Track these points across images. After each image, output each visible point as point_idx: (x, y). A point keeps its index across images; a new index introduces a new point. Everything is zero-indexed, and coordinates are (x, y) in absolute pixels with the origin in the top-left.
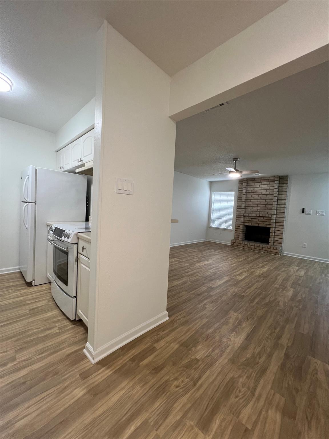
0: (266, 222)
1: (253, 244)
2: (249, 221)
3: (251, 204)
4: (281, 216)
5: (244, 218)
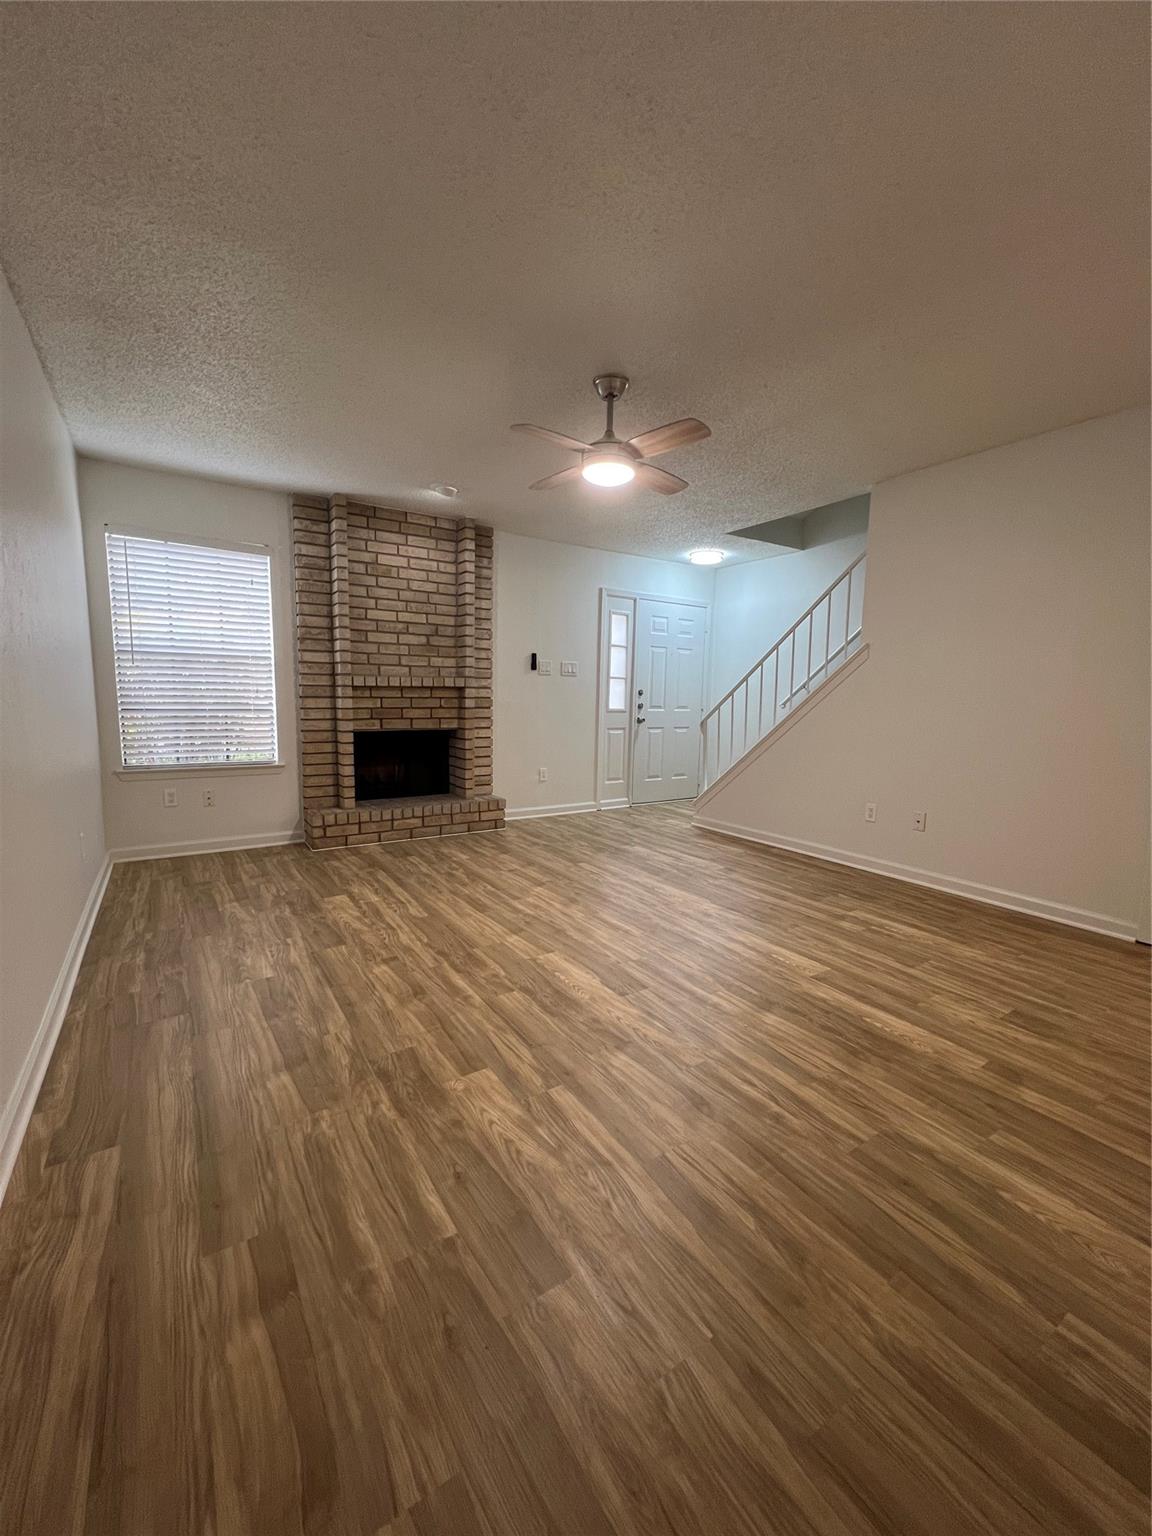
0: (441, 710)
1: (418, 812)
2: (371, 709)
3: (369, 628)
4: (484, 683)
5: (352, 697)
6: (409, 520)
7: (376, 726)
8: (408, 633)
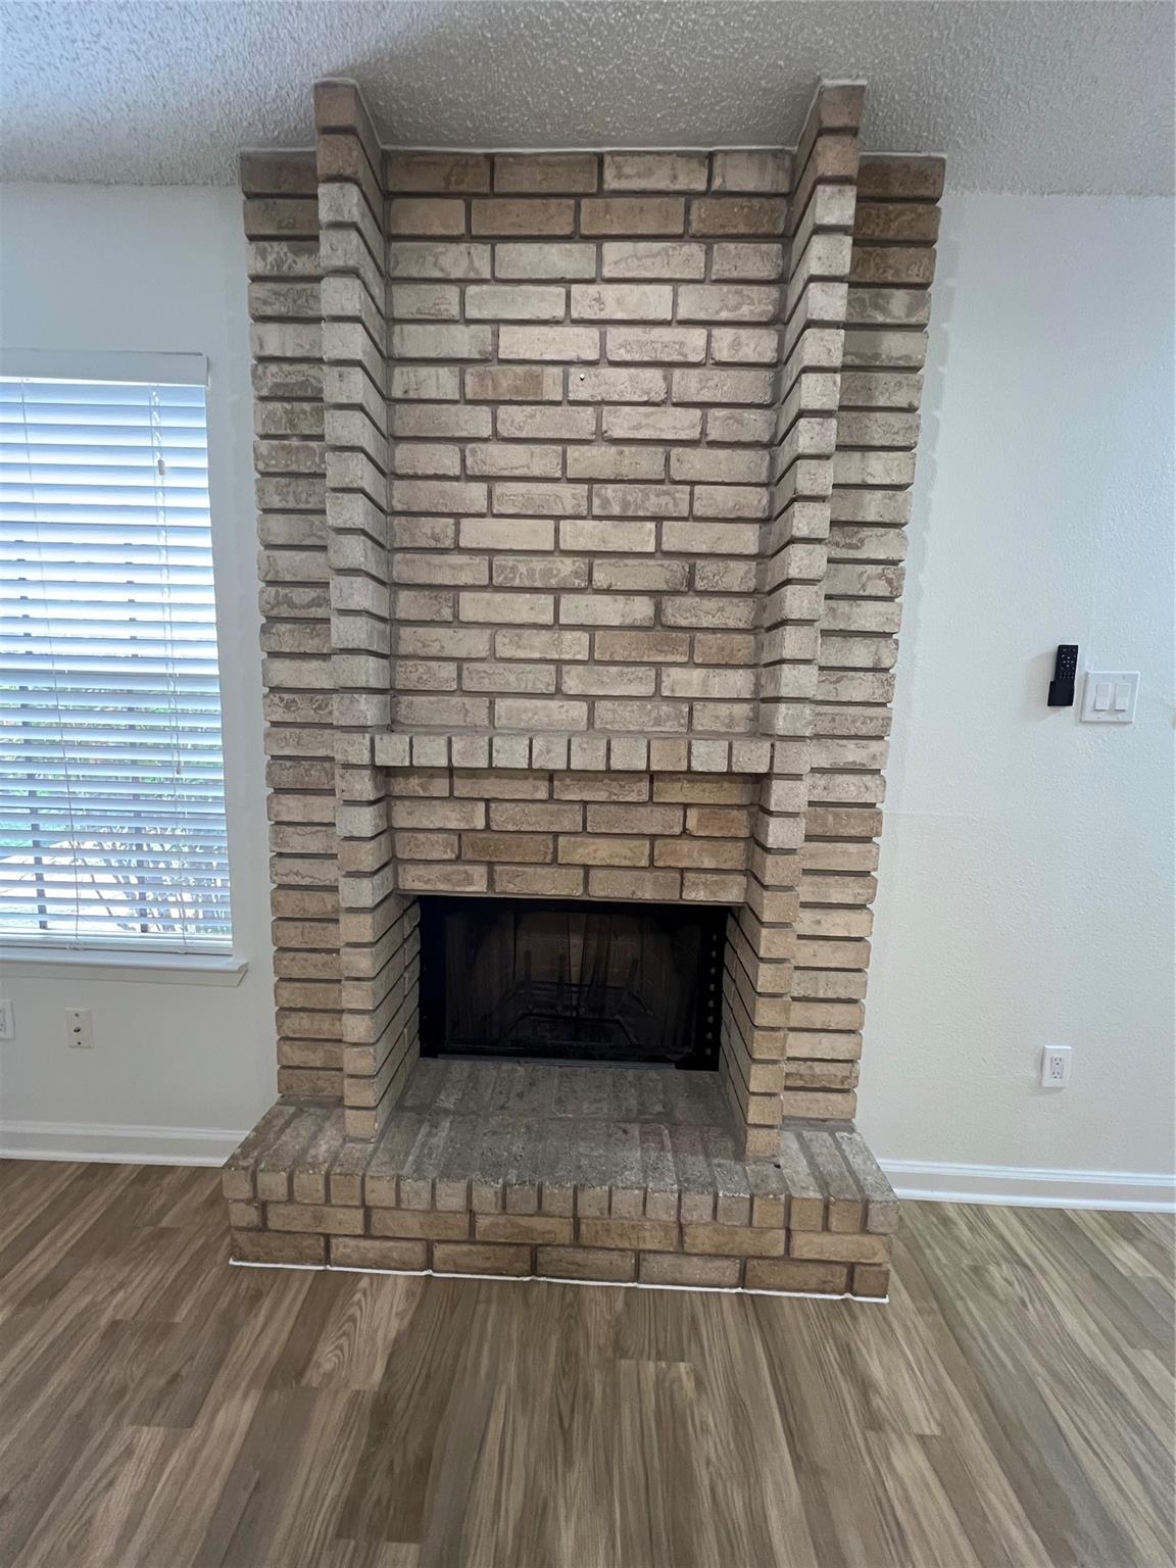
0: (685, 846)
2: (459, 833)
3: (465, 578)
4: (852, 753)
5: (384, 801)
6: (611, 182)
7: (475, 884)
8: (590, 588)
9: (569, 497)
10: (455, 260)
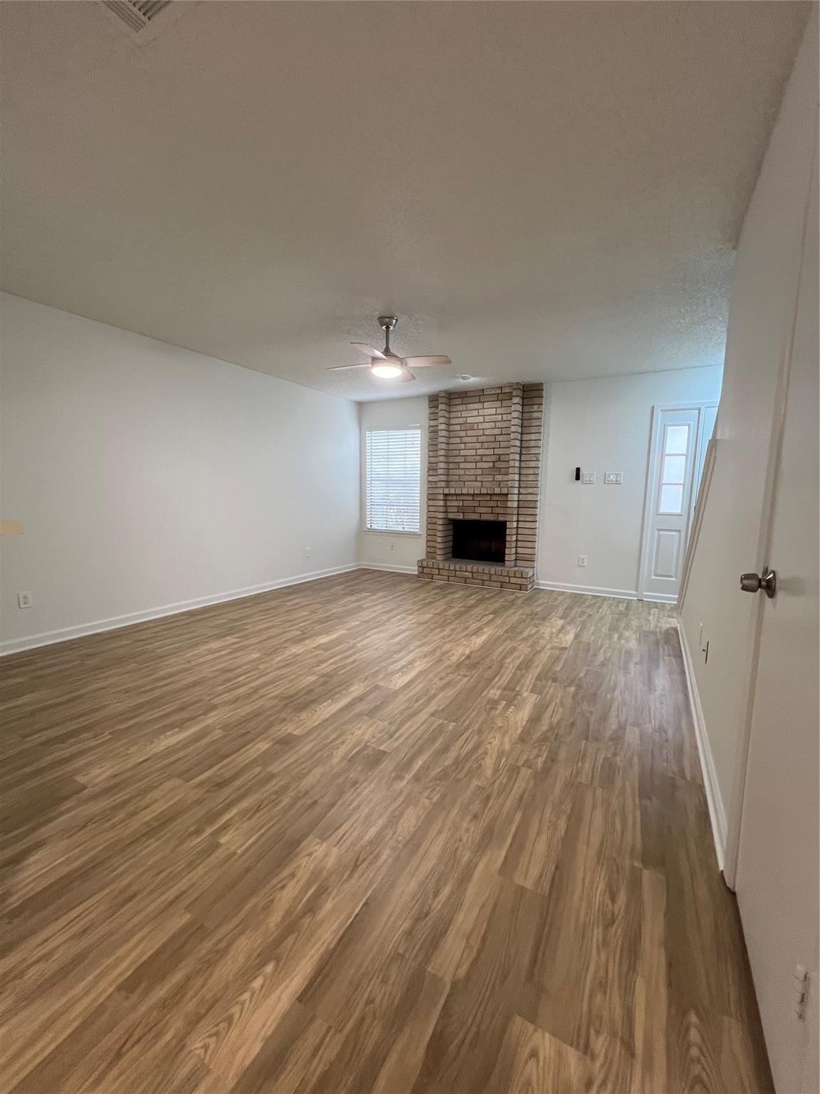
0: (498, 509)
2: (457, 507)
3: (461, 461)
4: (529, 491)
5: (445, 500)
6: (485, 393)
7: (461, 517)
8: (482, 461)
9: (478, 445)
10: (460, 408)
